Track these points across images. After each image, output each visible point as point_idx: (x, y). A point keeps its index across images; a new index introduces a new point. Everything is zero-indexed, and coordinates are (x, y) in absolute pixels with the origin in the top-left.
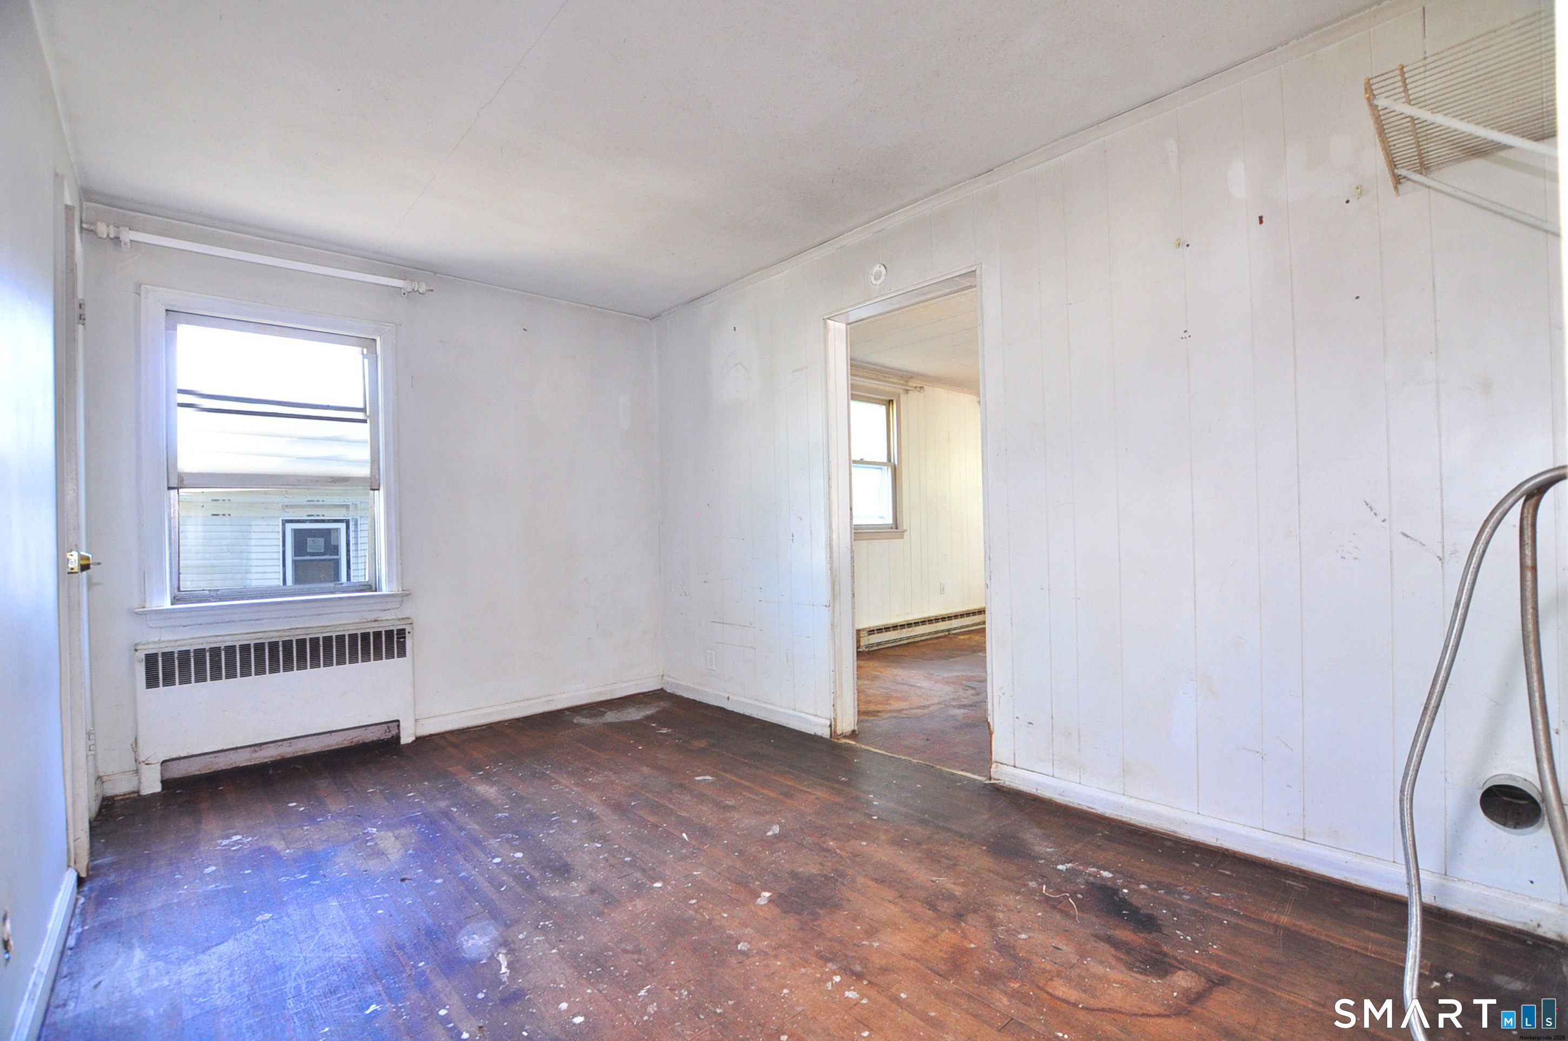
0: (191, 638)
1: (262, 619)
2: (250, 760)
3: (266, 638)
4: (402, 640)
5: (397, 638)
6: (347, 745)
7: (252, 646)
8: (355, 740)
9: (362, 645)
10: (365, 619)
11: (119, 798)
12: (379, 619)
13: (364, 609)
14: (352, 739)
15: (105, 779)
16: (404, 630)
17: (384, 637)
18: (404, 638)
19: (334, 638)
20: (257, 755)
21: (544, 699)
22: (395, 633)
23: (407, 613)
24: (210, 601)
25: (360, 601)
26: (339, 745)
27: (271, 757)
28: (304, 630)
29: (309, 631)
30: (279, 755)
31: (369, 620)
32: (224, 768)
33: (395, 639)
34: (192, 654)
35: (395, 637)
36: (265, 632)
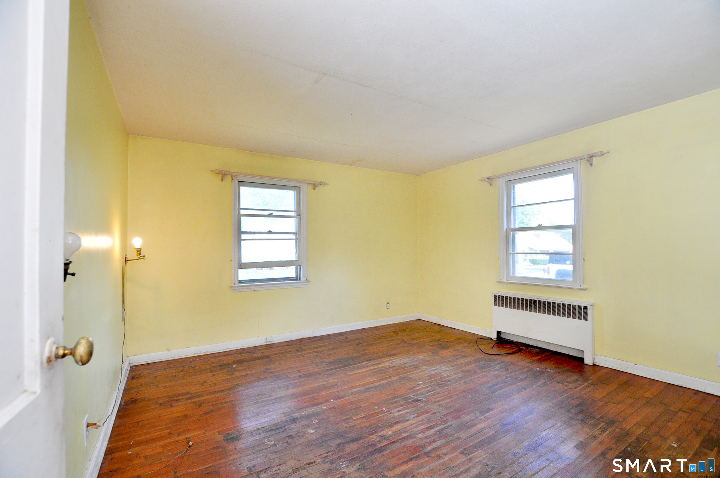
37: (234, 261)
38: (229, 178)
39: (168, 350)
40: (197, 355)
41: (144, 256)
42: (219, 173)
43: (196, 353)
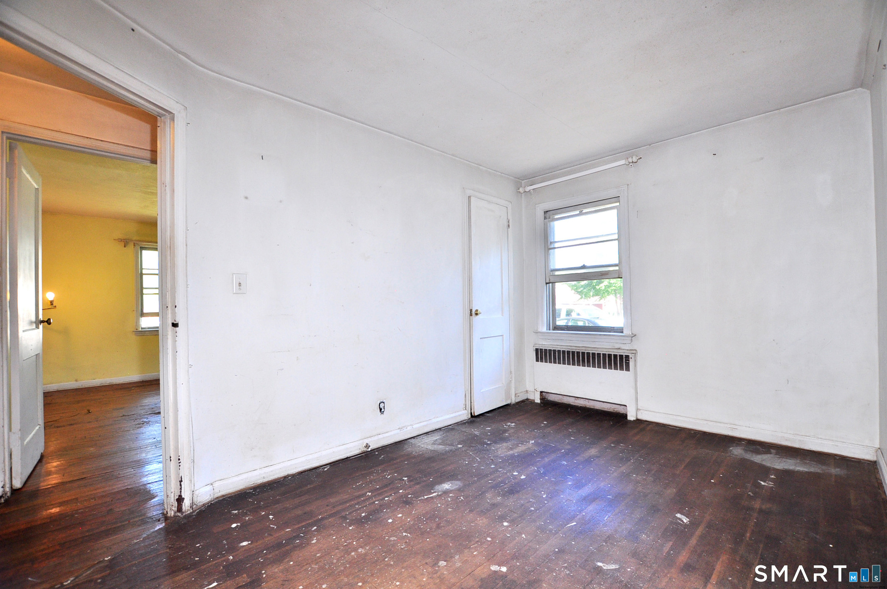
0: (551, 345)
1: (573, 340)
2: (573, 403)
3: (571, 349)
4: (628, 361)
5: (625, 360)
6: (612, 411)
7: (566, 351)
8: (615, 410)
9: (608, 360)
10: (614, 347)
11: (530, 400)
12: (621, 348)
13: (613, 342)
14: (614, 409)
15: (528, 392)
16: (628, 356)
17: (618, 358)
18: (629, 360)
19: (596, 354)
20: (576, 401)
21: (729, 426)
22: (624, 357)
23: (635, 347)
24: (565, 330)
25: (612, 337)
26: (608, 409)
27: (582, 404)
28: (585, 348)
29: (587, 349)
30: (584, 405)
31: (616, 348)
32: (566, 403)
33: (624, 360)
34: (548, 351)
35: (624, 359)
36: (571, 346)
37: (136, 311)
38: (131, 245)
39: (76, 380)
40: (103, 385)
41: (55, 306)
42: (121, 241)
43: (102, 384)
